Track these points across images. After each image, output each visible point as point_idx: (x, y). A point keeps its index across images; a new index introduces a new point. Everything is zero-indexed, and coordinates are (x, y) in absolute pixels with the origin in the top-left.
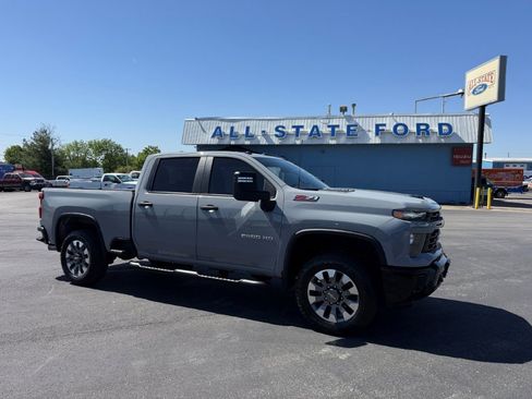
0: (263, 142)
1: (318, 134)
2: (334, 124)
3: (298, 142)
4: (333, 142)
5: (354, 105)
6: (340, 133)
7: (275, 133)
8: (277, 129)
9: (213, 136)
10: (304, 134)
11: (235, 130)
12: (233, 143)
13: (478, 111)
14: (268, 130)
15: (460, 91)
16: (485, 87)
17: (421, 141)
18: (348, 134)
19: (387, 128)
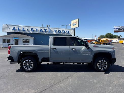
0: (28, 32)
1: (42, 31)
2: (45, 29)
3: (37, 33)
4: (46, 33)
5: (49, 25)
6: (47, 31)
7: (31, 30)
8: (31, 29)
9: (13, 30)
10: (39, 31)
11: (19, 29)
12: (19, 32)
13: (74, 29)
14: (29, 29)
15: (70, 24)
16: (75, 24)
17: (63, 34)
18: (49, 32)
19: (57, 31)
